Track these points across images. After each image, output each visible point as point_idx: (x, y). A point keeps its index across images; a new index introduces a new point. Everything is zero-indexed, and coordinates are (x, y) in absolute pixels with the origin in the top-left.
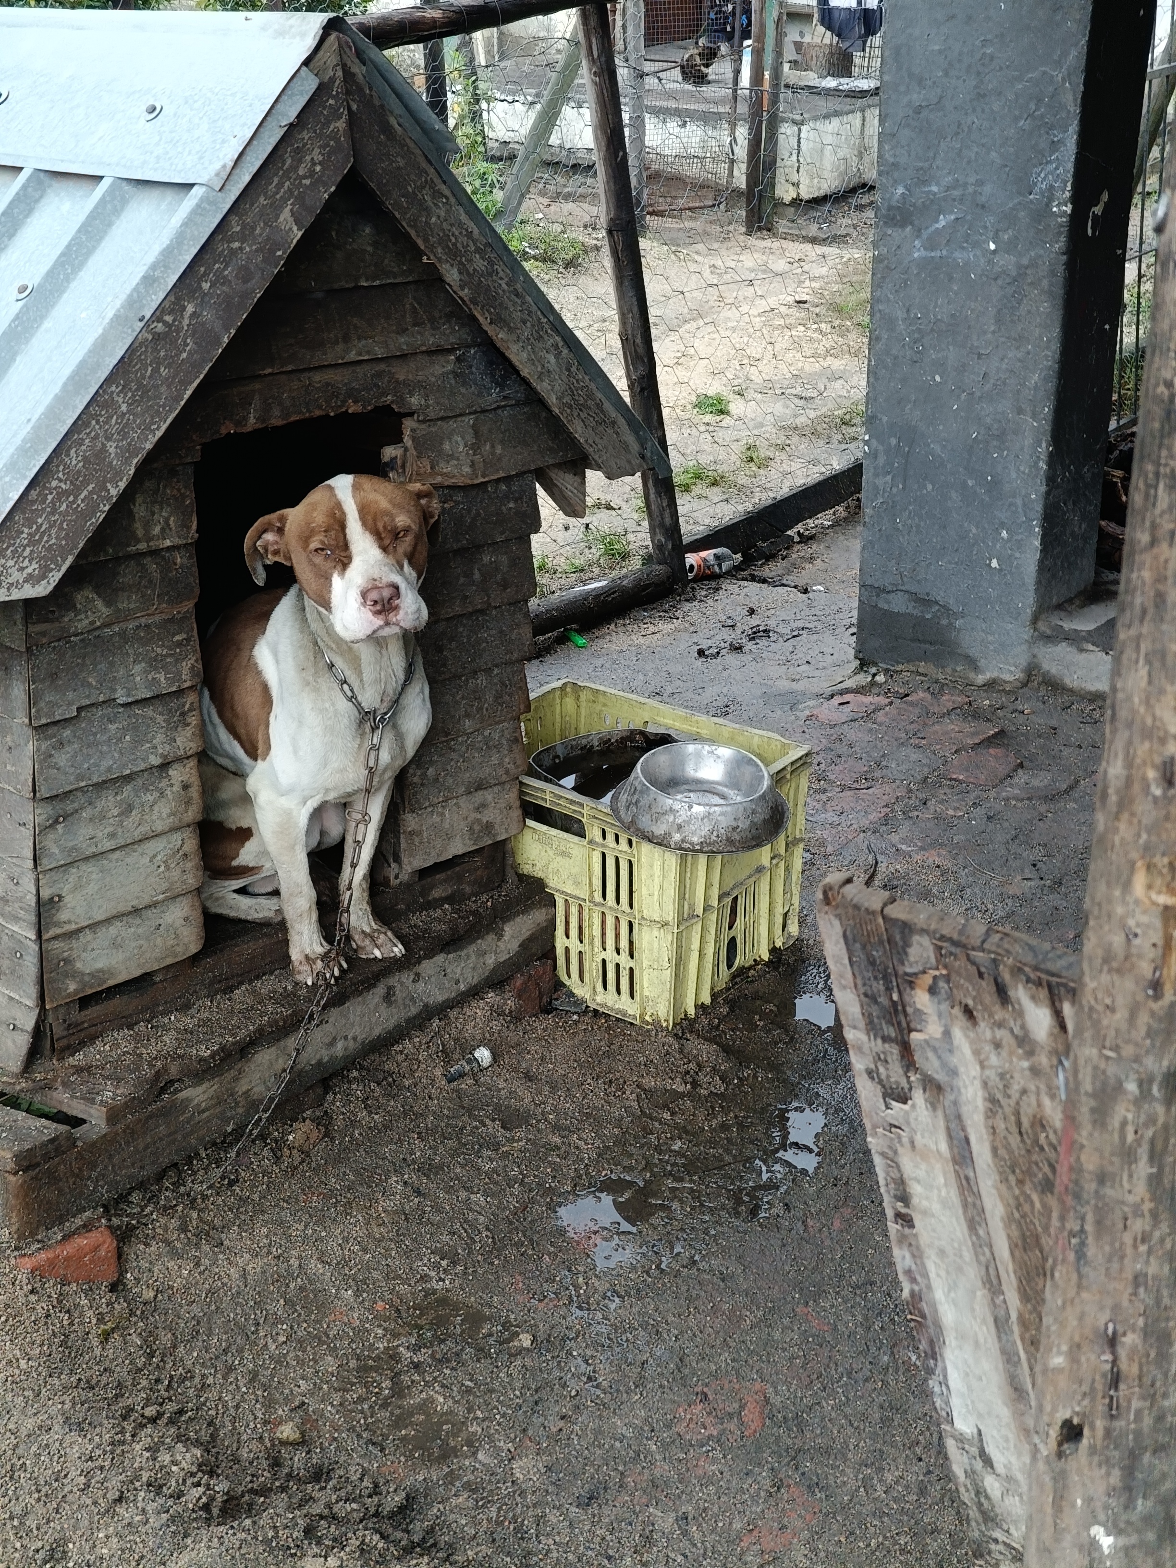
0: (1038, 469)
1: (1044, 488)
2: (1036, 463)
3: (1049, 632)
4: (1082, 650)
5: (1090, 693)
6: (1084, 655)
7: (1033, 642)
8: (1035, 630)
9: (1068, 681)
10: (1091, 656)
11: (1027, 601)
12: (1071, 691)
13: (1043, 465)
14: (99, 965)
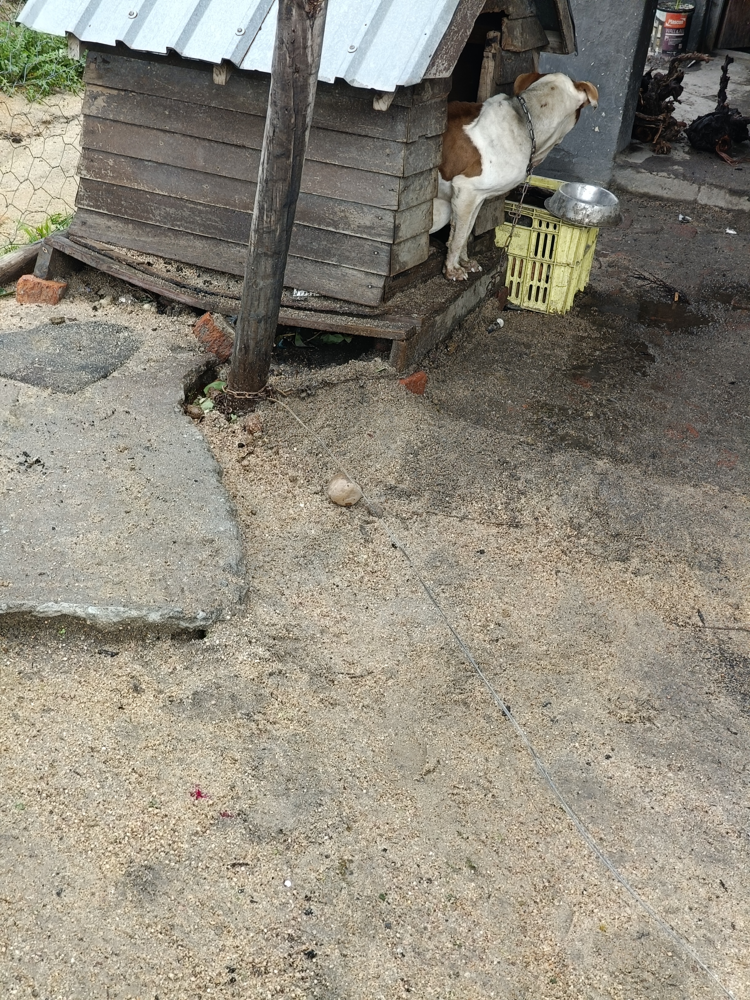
0: (625, 81)
1: (626, 91)
2: (624, 78)
3: (622, 163)
4: (639, 172)
5: (640, 193)
6: (640, 174)
7: (613, 169)
8: (615, 162)
9: (629, 188)
10: (643, 175)
11: (612, 148)
12: (631, 193)
13: (627, 79)
14: (405, 259)
